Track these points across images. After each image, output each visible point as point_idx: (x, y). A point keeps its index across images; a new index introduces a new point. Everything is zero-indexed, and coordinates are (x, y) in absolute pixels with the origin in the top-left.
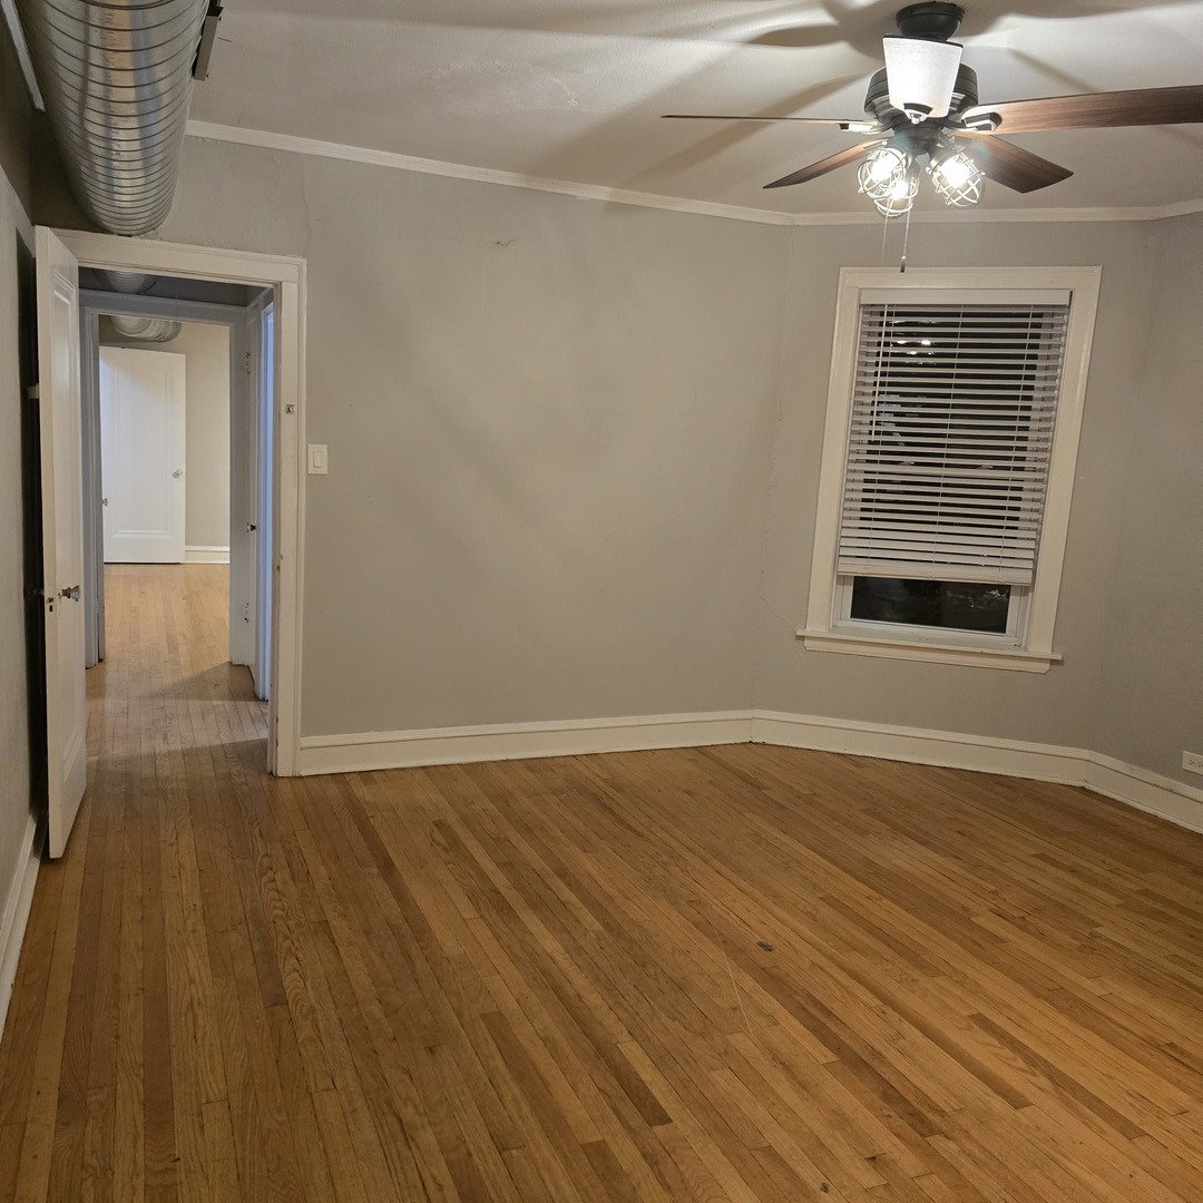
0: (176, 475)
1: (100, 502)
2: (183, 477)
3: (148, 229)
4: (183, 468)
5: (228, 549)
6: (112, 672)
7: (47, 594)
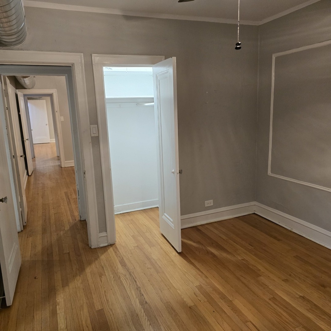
0: (46, 125)
1: (31, 130)
2: (48, 125)
3: (32, 88)
4: (48, 123)
5: (55, 139)
6: (36, 159)
7: (24, 140)
